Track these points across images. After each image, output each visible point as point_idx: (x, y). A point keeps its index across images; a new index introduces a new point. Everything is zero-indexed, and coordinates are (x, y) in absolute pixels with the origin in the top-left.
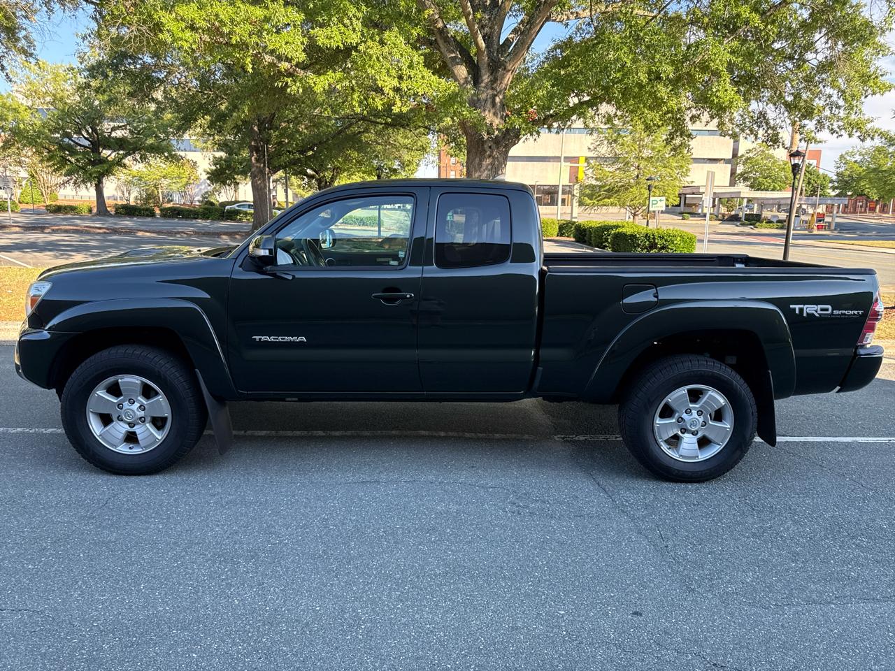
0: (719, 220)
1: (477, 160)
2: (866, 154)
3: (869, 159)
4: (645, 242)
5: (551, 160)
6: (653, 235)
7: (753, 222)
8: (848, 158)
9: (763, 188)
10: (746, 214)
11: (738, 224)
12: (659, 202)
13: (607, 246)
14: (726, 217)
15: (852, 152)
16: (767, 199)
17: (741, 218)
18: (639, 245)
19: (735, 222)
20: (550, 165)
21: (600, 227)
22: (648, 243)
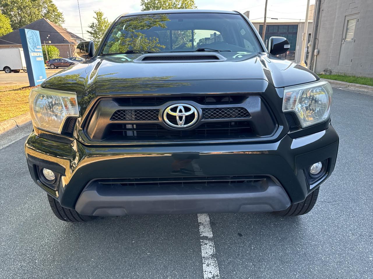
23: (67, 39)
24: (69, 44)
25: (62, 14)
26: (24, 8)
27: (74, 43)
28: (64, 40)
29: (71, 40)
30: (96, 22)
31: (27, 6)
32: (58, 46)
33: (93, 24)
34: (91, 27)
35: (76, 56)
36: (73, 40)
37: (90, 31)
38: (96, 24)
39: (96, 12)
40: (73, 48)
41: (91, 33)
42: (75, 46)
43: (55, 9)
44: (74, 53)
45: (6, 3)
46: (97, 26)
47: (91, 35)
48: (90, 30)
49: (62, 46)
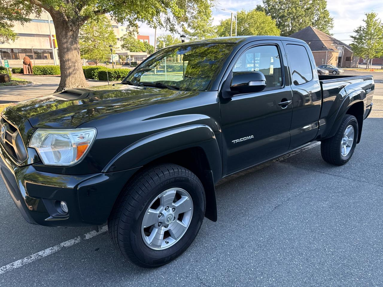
0: (121, 65)
1: (64, 33)
2: (165, 38)
3: (166, 40)
4: (115, 75)
5: (35, 36)
6: (118, 72)
7: (135, 65)
8: (160, 39)
9: (132, 51)
10: (131, 62)
11: (129, 66)
12: (115, 57)
13: (94, 78)
14: (124, 64)
15: (161, 37)
16: (138, 56)
17: (129, 64)
18: (112, 77)
19: (128, 66)
20: (35, 38)
21: (89, 69)
22: (116, 75)
23: (326, 46)
24: (327, 51)
25: (332, 19)
26: (297, 17)
27: (333, 50)
28: (323, 47)
29: (331, 46)
30: (364, 25)
31: (300, 16)
32: (315, 53)
33: (360, 28)
34: (357, 31)
35: (331, 64)
36: (334, 47)
37: (354, 36)
38: (363, 28)
39: (367, 13)
40: (329, 56)
41: (355, 38)
42: (333, 53)
43: (326, 16)
44: (329, 61)
45: (283, 14)
46: (365, 30)
47: (355, 40)
48: (355, 34)
49: (319, 53)
